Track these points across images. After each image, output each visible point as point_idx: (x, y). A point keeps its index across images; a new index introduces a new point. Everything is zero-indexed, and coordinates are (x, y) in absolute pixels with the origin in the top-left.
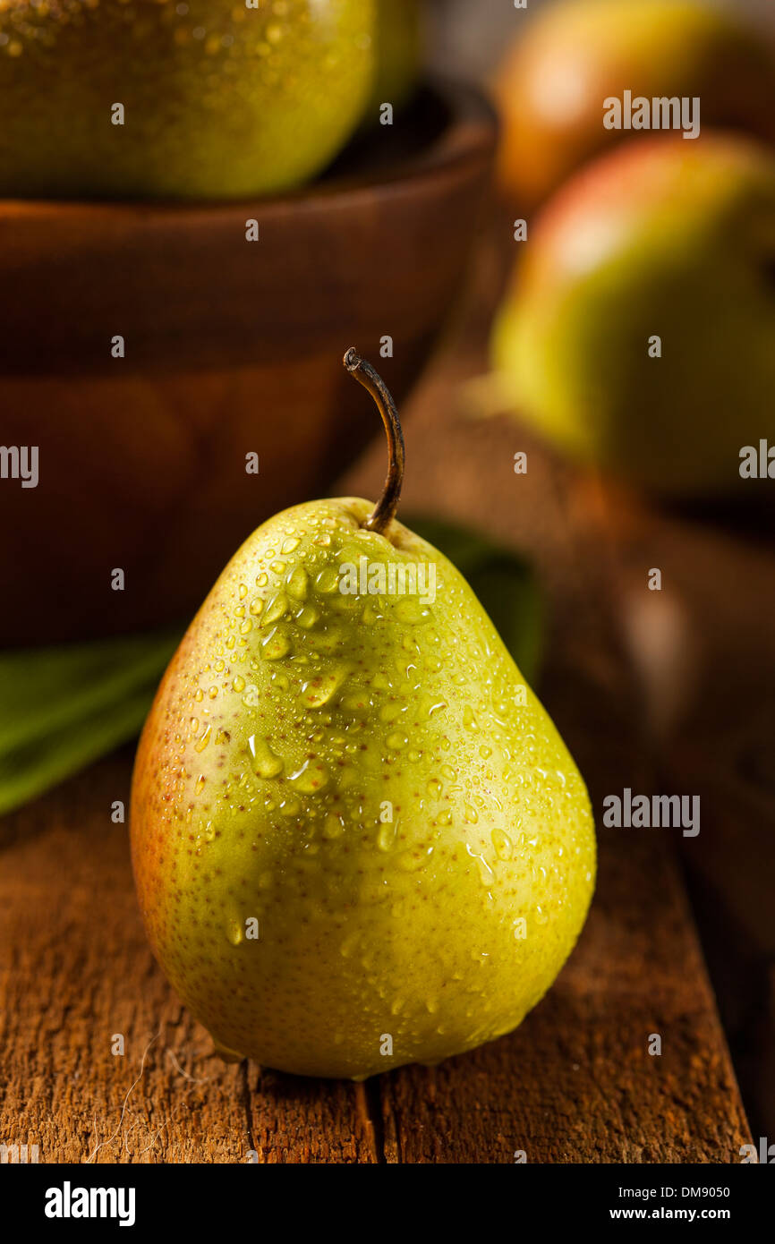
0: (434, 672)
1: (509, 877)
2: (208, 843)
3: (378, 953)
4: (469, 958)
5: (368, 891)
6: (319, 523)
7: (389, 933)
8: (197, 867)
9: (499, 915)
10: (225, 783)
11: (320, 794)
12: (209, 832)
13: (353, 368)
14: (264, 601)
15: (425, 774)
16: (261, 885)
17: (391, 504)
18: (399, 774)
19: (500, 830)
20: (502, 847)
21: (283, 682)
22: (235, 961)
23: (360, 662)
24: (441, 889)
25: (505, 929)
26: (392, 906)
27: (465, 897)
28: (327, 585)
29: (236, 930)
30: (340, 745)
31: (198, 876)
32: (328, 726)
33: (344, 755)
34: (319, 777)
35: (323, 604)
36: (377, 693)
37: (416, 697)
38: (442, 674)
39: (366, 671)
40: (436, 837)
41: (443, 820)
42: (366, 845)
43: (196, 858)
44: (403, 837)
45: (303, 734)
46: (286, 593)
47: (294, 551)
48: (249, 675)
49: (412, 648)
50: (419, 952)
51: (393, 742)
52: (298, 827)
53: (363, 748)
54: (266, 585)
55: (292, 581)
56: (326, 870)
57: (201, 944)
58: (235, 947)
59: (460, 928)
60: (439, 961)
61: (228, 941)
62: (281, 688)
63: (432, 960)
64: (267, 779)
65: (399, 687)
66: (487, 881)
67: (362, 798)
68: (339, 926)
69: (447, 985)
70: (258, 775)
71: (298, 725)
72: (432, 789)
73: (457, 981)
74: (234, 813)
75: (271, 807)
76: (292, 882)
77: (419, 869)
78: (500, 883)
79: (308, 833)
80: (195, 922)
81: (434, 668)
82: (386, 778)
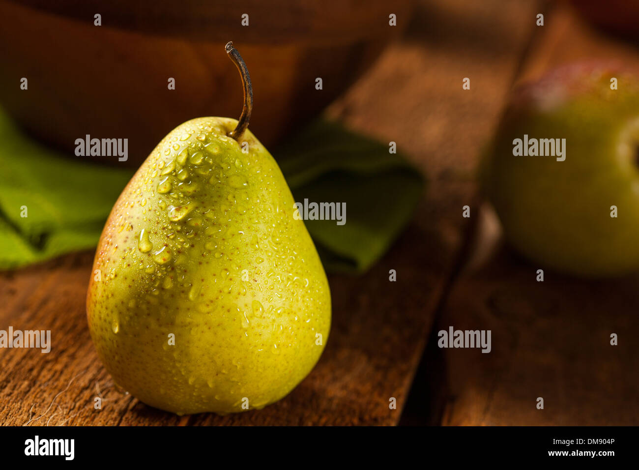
0: (241, 215)
1: (259, 326)
2: (111, 279)
3: (182, 351)
4: (231, 363)
5: (179, 319)
6: (203, 129)
7: (188, 342)
8: (104, 290)
9: (250, 345)
10: (125, 251)
11: (165, 265)
12: (112, 274)
13: (228, 52)
14: (165, 163)
15: (221, 266)
16: (129, 306)
17: (243, 125)
18: (207, 263)
19: (258, 301)
20: (257, 310)
21: (163, 206)
22: (115, 341)
23: (203, 203)
24: (219, 325)
25: (252, 352)
26: (191, 329)
27: (231, 332)
28: (196, 160)
29: (116, 326)
30: (181, 242)
31: (104, 295)
32: (178, 231)
33: (182, 248)
34: (167, 256)
35: (192, 169)
36: (207, 220)
37: (227, 226)
38: (246, 217)
39: (204, 207)
40: (220, 298)
41: (226, 290)
42: (183, 295)
43: (105, 286)
44: (202, 295)
45: (165, 234)
46: (176, 161)
47: (186, 140)
48: (149, 199)
49: (232, 201)
50: (203, 355)
51: (209, 246)
52: (152, 279)
53: (192, 246)
54: (168, 155)
55: (180, 155)
56: (161, 304)
57: (102, 330)
58: (115, 334)
59: (227, 347)
60: (213, 361)
61: (112, 330)
62: (162, 208)
63: (210, 360)
64: (143, 253)
65: (219, 219)
66: (244, 325)
67: (185, 271)
68: (163, 334)
69: (219, 375)
70: (140, 250)
71: (164, 229)
72: (223, 274)
73: (224, 374)
74: (125, 267)
75: (141, 267)
76: (144, 307)
77: (208, 313)
78: (253, 328)
79: (155, 284)
80: (100, 318)
81: (242, 213)
82: (200, 263)
